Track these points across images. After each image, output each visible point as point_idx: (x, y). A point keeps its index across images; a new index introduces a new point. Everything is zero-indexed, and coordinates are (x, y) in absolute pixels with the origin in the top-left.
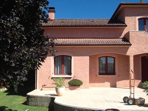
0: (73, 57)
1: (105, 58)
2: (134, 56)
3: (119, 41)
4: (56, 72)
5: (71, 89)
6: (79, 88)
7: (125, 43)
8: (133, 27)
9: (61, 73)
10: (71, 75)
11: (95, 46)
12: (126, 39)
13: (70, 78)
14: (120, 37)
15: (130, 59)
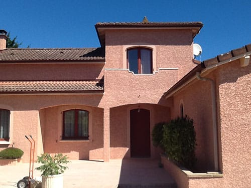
2: (111, 109)
5: (1, 164)
10: (8, 141)
15: (104, 113)
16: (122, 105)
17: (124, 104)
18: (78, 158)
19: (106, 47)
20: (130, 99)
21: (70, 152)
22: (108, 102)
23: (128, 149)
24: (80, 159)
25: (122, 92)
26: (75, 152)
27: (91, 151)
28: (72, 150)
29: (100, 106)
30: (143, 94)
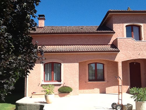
0: (62, 64)
1: (94, 64)
2: (122, 62)
3: (108, 47)
4: (46, 79)
5: (61, 96)
6: (68, 95)
7: (114, 49)
8: (121, 34)
9: (51, 80)
10: (61, 82)
11: (84, 53)
12: (114, 45)
13: (60, 85)
14: (109, 44)
15: (119, 65)
16: (129, 59)
17: (130, 59)
18: (99, 92)
19: (114, 24)
20: (134, 56)
21: (94, 89)
22: (120, 58)
23: (129, 87)
24: (100, 93)
25: (129, 52)
26: (97, 89)
27: (106, 88)
28: (95, 88)
29: (116, 60)
30: (141, 53)
